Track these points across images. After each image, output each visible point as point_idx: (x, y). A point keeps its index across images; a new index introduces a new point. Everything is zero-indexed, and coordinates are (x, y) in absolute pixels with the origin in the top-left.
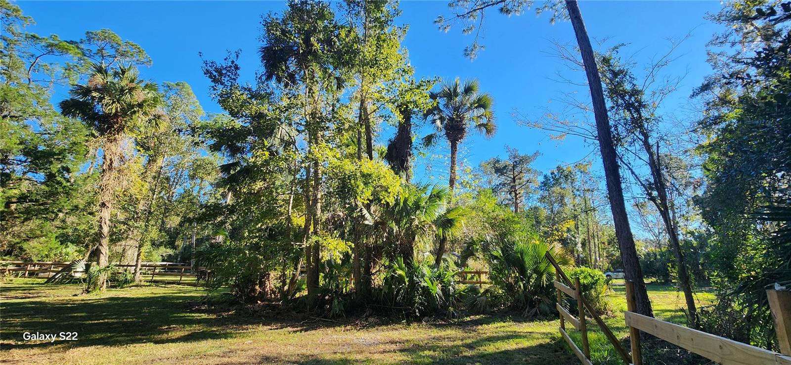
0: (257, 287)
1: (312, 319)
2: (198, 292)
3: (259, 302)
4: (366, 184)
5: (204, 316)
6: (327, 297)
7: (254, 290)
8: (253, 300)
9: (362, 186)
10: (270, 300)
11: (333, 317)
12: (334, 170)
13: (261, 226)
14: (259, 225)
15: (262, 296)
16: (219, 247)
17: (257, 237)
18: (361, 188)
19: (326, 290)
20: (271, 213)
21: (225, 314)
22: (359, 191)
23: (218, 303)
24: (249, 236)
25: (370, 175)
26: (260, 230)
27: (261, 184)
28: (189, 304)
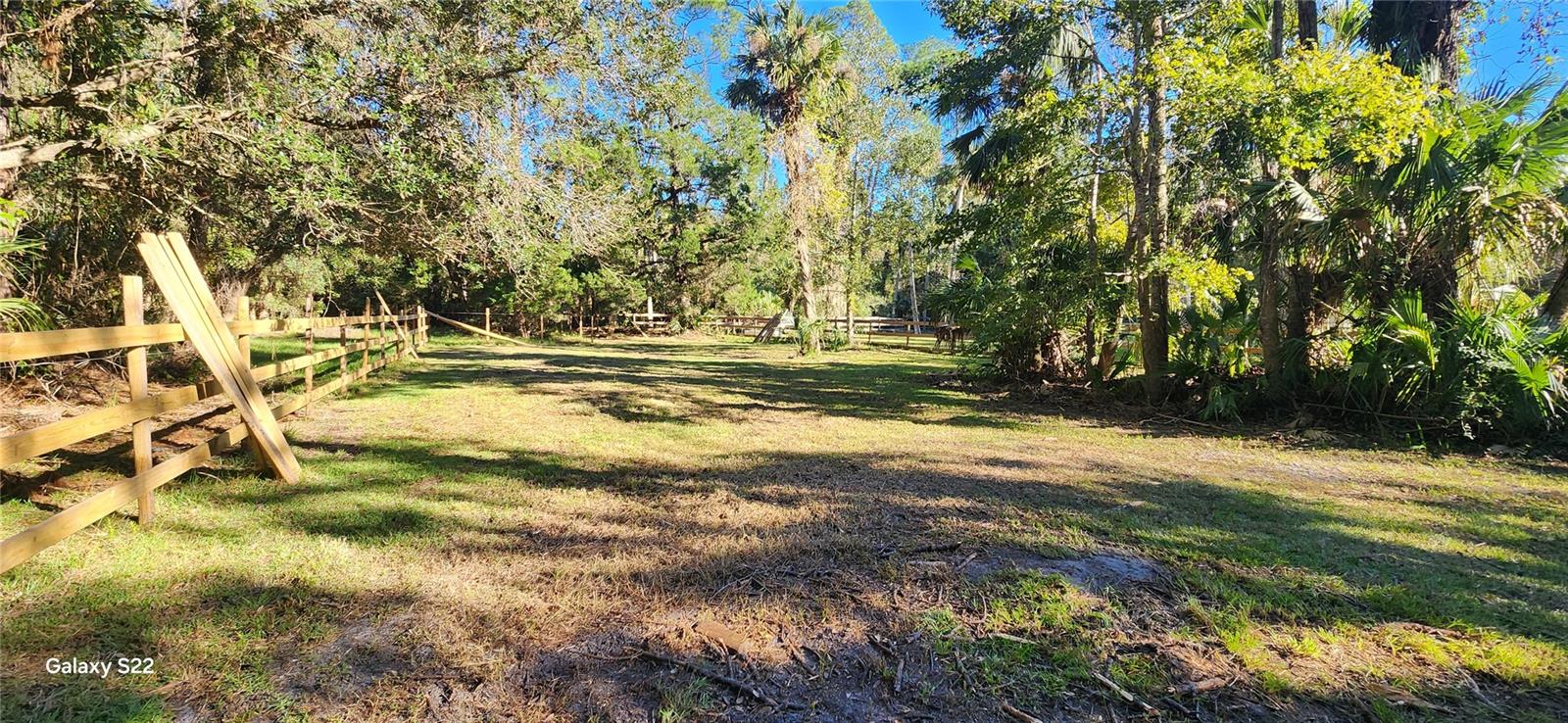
0: (1039, 357)
1: (1162, 418)
2: (943, 362)
3: (1046, 382)
4: (1307, 122)
5: (963, 396)
6: (1189, 382)
7: (1034, 362)
8: (1036, 379)
9: (1293, 126)
10: (1064, 380)
11: (1212, 418)
12: (1215, 100)
13: (1040, 243)
14: (1036, 244)
15: (1050, 372)
16: (968, 286)
17: (1033, 265)
18: (1291, 134)
19: (1186, 368)
20: (1058, 217)
21: (994, 396)
22: (1285, 142)
23: (973, 379)
24: (1018, 264)
25: (1320, 95)
26: (1037, 253)
27: (1041, 160)
28: (934, 379)
